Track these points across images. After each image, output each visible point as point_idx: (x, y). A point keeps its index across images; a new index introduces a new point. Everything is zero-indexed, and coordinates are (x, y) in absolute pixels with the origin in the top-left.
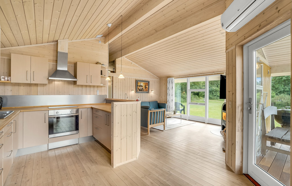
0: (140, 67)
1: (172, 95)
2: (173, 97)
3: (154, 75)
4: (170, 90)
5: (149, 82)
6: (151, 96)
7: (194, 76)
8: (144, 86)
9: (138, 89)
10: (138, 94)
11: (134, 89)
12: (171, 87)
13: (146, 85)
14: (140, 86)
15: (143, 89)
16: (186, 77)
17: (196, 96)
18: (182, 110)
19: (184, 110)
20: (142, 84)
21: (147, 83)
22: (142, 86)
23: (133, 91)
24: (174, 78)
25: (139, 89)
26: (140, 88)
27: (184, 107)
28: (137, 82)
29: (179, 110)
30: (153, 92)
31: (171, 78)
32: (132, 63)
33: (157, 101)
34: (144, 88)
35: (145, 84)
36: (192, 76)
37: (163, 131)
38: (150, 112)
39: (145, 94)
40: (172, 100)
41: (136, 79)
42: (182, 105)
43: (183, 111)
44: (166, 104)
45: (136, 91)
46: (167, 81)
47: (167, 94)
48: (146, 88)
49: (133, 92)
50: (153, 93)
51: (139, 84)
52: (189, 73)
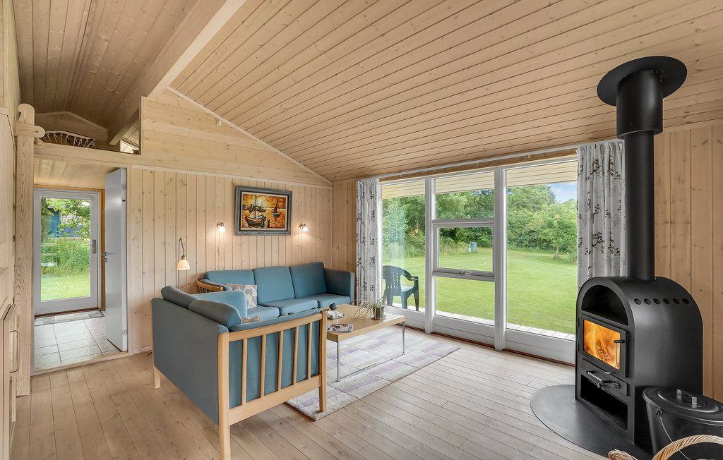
0: (253, 137)
1: (373, 242)
2: (376, 250)
3: (311, 171)
4: (366, 223)
5: (289, 195)
6: (300, 247)
7: (453, 169)
8: (269, 210)
9: (243, 220)
10: (245, 238)
11: (229, 221)
12: (368, 213)
13: (280, 204)
14: (253, 208)
15: (264, 219)
16: (420, 174)
17: (449, 239)
18: (407, 294)
19: (415, 289)
20: (261, 201)
21: (284, 199)
22: (261, 209)
23: (222, 229)
24: (377, 180)
25: (247, 220)
26: (252, 216)
27: (416, 282)
28: (239, 192)
29: (399, 292)
30: (305, 229)
31: (368, 181)
32: (217, 120)
33: (321, 264)
34: (268, 214)
35: (274, 202)
36: (445, 171)
37: (312, 419)
38: (226, 339)
39: (275, 237)
40: (373, 259)
41: (237, 183)
42: (408, 276)
43: (412, 298)
44: (352, 275)
45: (238, 230)
46: (353, 190)
47: (356, 236)
48: (278, 216)
49: (221, 234)
50: (306, 232)
51: (250, 202)
52: (435, 157)
